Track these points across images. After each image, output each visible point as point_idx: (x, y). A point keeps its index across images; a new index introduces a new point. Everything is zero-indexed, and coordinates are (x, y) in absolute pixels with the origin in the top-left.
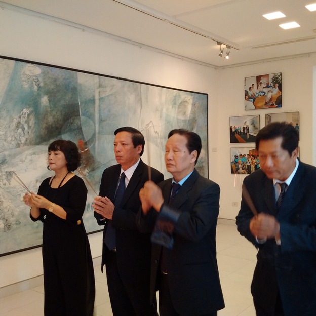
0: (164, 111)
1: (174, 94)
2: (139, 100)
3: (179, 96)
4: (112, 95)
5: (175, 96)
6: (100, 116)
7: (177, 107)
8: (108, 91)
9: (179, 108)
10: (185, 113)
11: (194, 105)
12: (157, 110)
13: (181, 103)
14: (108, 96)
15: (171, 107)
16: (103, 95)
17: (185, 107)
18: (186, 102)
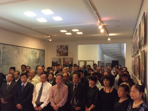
0: (28, 56)
1: (32, 50)
2: (19, 53)
3: (34, 51)
4: (8, 51)
5: (33, 51)
6: (3, 59)
7: (33, 54)
8: (7, 50)
9: (34, 55)
10: (36, 57)
11: (39, 54)
12: (25, 56)
13: (35, 53)
14: (6, 51)
15: (31, 55)
16: (4, 51)
17: (36, 54)
18: (37, 53)
